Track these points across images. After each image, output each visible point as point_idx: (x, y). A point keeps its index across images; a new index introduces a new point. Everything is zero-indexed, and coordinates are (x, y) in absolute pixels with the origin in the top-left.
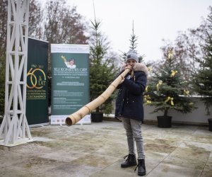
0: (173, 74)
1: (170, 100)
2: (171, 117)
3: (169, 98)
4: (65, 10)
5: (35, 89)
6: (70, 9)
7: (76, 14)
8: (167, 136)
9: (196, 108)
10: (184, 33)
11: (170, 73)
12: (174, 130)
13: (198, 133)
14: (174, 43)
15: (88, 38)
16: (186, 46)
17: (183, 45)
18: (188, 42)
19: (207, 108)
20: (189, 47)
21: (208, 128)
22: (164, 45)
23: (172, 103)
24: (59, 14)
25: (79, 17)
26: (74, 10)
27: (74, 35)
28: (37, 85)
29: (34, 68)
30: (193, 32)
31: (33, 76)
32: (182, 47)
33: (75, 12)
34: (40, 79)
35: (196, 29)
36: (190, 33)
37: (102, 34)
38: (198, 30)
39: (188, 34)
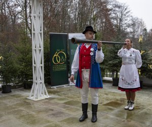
0: (141, 53)
5: (59, 64)
15: (111, 10)
23: (140, 74)
28: (61, 62)
29: (58, 52)
31: (58, 57)
34: (63, 58)
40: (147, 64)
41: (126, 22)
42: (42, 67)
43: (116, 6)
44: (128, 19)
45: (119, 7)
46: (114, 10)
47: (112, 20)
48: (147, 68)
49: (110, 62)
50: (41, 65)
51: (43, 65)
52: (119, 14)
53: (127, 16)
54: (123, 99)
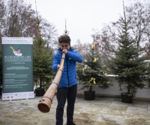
0: (95, 60)
1: (93, 81)
2: (94, 92)
3: (92, 78)
4: (23, 7)
6: (27, 6)
7: (31, 10)
8: (90, 109)
9: (112, 85)
10: (107, 25)
11: (93, 59)
12: (96, 103)
13: (115, 104)
14: (101, 31)
15: (41, 28)
16: (109, 34)
17: (107, 33)
18: (110, 31)
19: (120, 85)
20: (111, 35)
21: (121, 99)
22: (94, 33)
23: (95, 83)
24: (18, 10)
25: (34, 12)
26: (30, 7)
27: (30, 25)
30: (114, 24)
32: (106, 35)
33: (30, 9)
35: (116, 22)
36: (112, 24)
37: (51, 24)
38: (117, 22)
39: (111, 25)
40: (102, 72)
41: (53, 39)
43: (46, 25)
44: (56, 36)
52: (48, 32)
53: (55, 35)
54: (85, 115)
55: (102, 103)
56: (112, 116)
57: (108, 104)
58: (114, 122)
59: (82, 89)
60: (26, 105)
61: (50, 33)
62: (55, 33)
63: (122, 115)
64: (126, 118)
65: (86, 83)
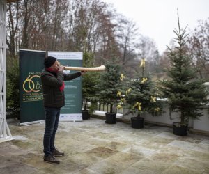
0: (143, 82)
1: (138, 106)
2: (143, 119)
3: (137, 103)
7: (102, 3)
9: (164, 112)
13: (162, 135)
15: (115, 25)
19: (170, 114)
23: (140, 109)
24: (85, 4)
25: (105, 5)
28: (35, 89)
29: (31, 75)
31: (31, 82)
34: (38, 84)
40: (150, 96)
42: (3, 96)
43: (122, 21)
45: (126, 23)
46: (120, 27)
47: (117, 39)
48: (149, 101)
49: (103, 92)
50: (3, 93)
51: (4, 94)
52: (125, 32)
53: (135, 35)
54: (115, 144)
55: (148, 133)
56: (143, 148)
57: (153, 135)
58: (140, 154)
59: (127, 114)
60: (64, 128)
61: (129, 32)
62: (135, 33)
63: (157, 148)
64: (159, 152)
65: (130, 108)
